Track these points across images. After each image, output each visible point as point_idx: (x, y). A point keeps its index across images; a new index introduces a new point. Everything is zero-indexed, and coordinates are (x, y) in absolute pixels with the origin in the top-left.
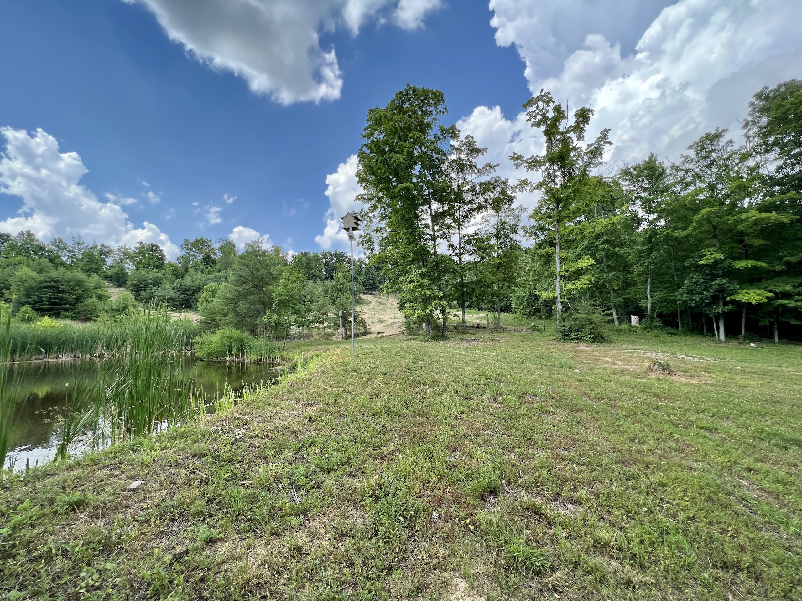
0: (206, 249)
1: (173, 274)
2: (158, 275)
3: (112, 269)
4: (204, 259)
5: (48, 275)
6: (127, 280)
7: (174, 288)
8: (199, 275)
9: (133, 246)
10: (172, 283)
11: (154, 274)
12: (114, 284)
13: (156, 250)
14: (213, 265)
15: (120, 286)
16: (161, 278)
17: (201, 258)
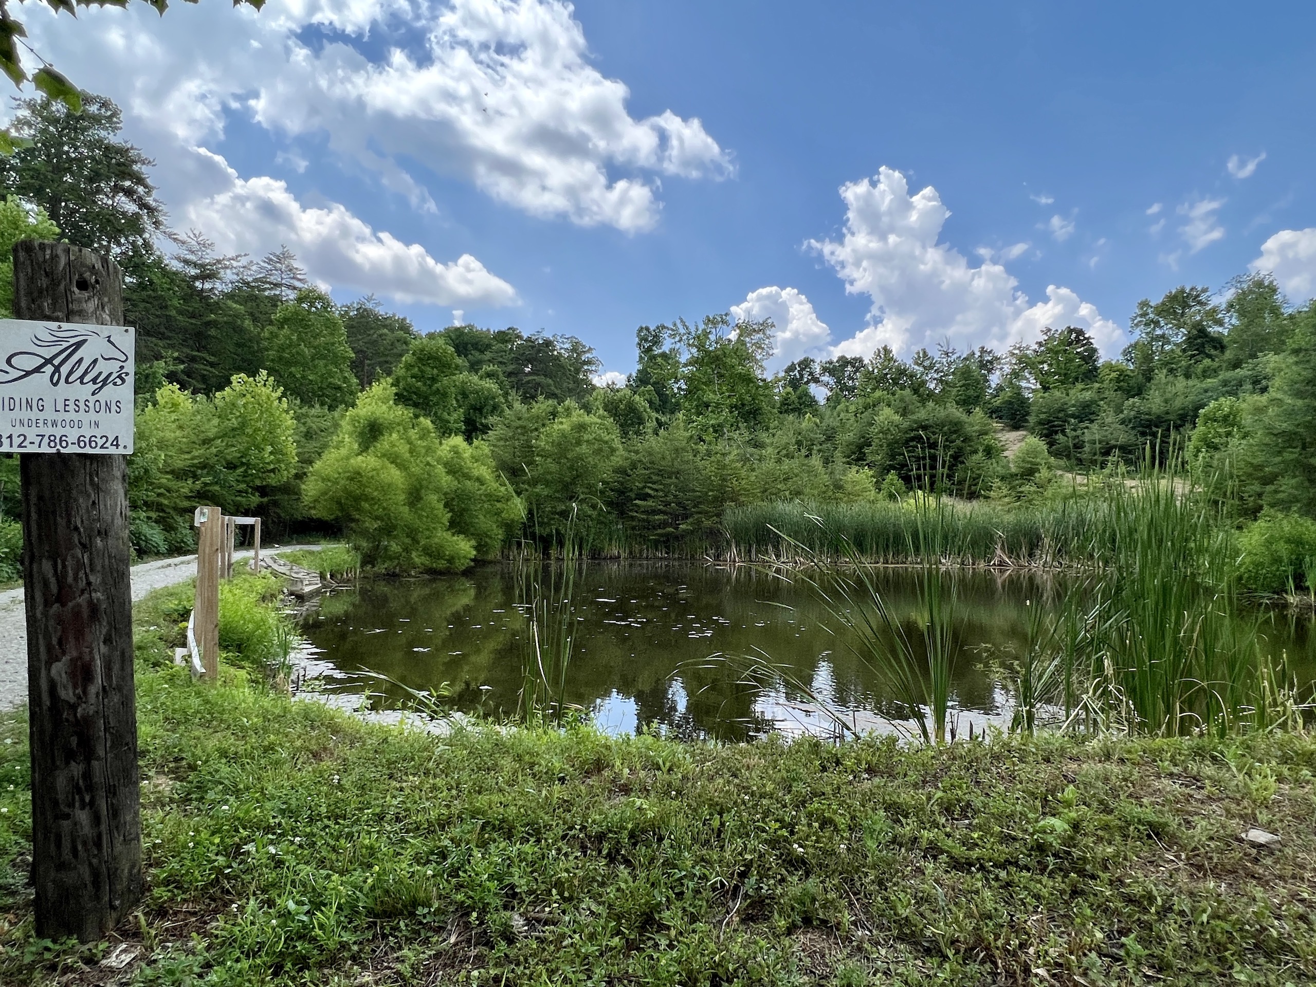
0: (1195, 314)
1: (1119, 388)
2: (1087, 395)
3: (1002, 394)
4: (1190, 340)
5: (914, 417)
6: (1028, 414)
7: (1123, 422)
8: (1181, 383)
9: (1032, 341)
10: (1119, 410)
11: (1080, 394)
12: (1007, 425)
13: (1078, 341)
14: (1213, 352)
15: (1016, 428)
16: (1093, 402)
17: (1180, 339)
